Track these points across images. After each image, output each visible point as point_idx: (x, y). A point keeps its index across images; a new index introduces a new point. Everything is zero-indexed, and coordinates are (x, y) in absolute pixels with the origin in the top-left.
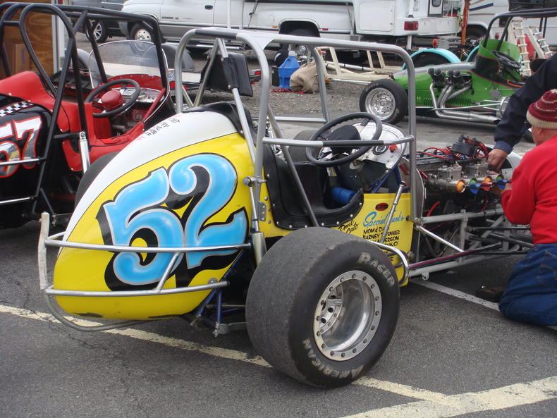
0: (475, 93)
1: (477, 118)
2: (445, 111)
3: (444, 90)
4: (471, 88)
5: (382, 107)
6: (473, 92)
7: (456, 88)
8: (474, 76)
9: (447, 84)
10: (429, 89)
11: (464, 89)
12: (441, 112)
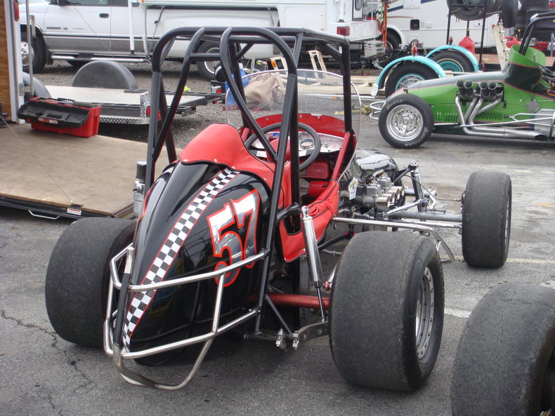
0: (507, 105)
1: (515, 133)
2: (475, 128)
3: (472, 104)
4: (503, 100)
5: (405, 126)
6: (505, 105)
7: (485, 102)
8: (507, 86)
9: (474, 96)
10: (455, 103)
11: (496, 102)
12: (470, 128)
